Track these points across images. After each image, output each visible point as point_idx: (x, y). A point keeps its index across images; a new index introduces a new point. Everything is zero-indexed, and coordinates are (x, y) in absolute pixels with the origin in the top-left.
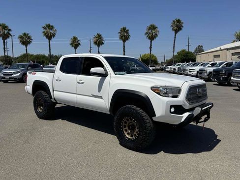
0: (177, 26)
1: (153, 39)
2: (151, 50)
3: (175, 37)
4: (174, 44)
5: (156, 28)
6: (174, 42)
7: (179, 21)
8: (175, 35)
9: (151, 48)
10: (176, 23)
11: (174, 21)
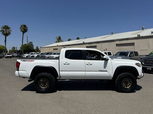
0: (24, 29)
1: (7, 36)
2: (5, 43)
3: (23, 36)
4: (23, 40)
5: (9, 28)
6: (23, 39)
7: (25, 26)
8: (23, 35)
9: (5, 41)
10: (23, 27)
11: (22, 26)
